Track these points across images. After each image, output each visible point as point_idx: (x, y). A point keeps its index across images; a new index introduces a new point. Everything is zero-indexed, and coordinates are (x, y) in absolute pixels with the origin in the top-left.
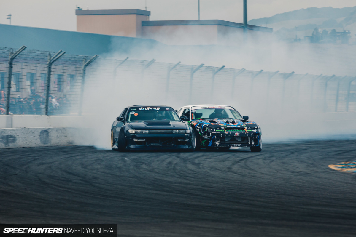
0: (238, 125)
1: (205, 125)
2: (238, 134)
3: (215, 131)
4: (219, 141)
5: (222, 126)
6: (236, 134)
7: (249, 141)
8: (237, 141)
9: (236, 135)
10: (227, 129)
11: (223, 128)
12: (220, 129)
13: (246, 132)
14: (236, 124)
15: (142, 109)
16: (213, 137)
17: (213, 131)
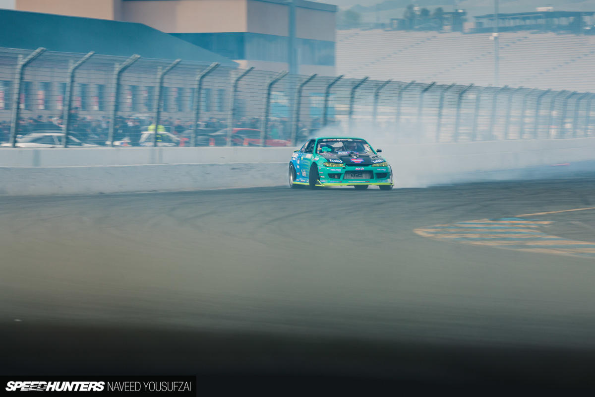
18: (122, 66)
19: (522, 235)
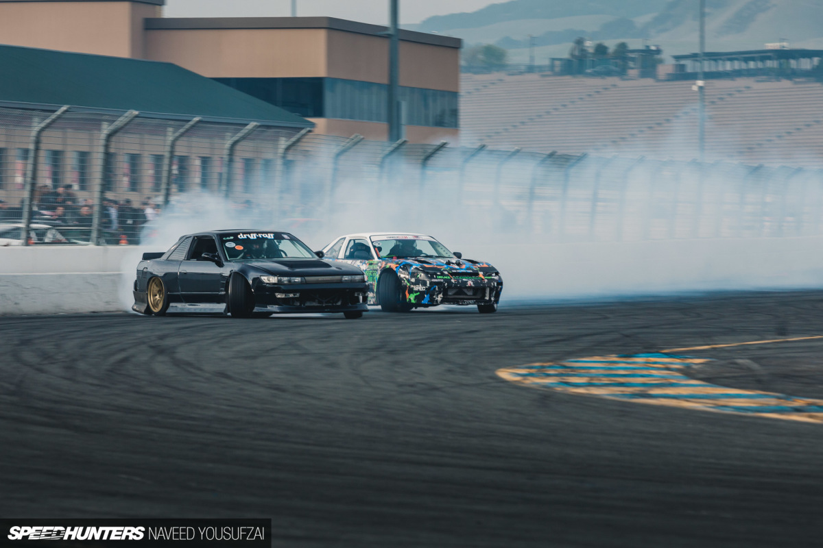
0: (468, 269)
1: (416, 268)
2: (472, 283)
3: (436, 278)
4: (441, 295)
5: (444, 270)
6: (468, 283)
7: (487, 295)
8: (466, 295)
9: (469, 285)
10: (453, 274)
11: (446, 273)
12: (442, 274)
13: (482, 279)
14: (464, 267)
15: (242, 237)
16: (432, 288)
17: (432, 277)
18: (112, 127)
19: (653, 379)
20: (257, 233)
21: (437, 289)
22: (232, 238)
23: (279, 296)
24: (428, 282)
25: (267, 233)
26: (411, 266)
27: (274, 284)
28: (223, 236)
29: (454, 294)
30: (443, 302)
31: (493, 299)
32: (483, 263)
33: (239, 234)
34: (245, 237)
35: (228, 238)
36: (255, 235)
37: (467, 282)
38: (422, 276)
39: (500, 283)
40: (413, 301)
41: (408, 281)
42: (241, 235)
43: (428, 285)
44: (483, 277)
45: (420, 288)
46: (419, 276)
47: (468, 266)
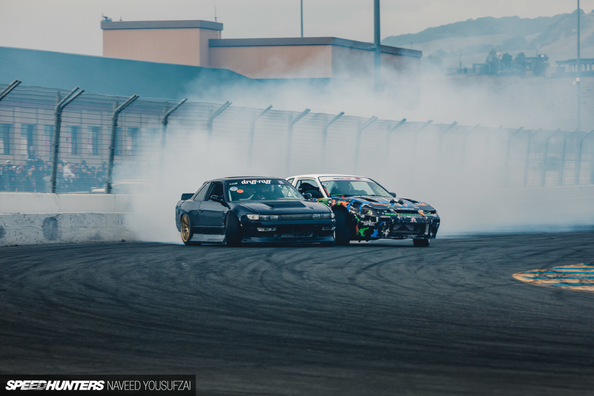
0: (409, 207)
1: (366, 206)
2: (415, 220)
3: (384, 215)
4: (388, 230)
5: (390, 208)
6: (412, 220)
7: (427, 230)
8: (408, 230)
9: (412, 221)
10: (398, 211)
11: (392, 210)
12: (389, 211)
13: (424, 217)
14: (406, 205)
16: (381, 224)
17: (380, 214)
20: (258, 180)
21: (385, 225)
22: (236, 183)
23: (260, 230)
24: (377, 218)
25: (266, 179)
26: (360, 203)
27: (257, 220)
28: (229, 182)
29: (398, 230)
30: (389, 236)
31: (431, 234)
32: (421, 203)
33: (243, 180)
34: (247, 183)
35: (233, 184)
36: (255, 181)
37: (411, 218)
38: (370, 213)
39: (437, 220)
40: (362, 235)
41: (359, 217)
42: (244, 181)
43: (377, 221)
44: (424, 215)
45: (370, 223)
46: (368, 213)
47: (409, 205)
